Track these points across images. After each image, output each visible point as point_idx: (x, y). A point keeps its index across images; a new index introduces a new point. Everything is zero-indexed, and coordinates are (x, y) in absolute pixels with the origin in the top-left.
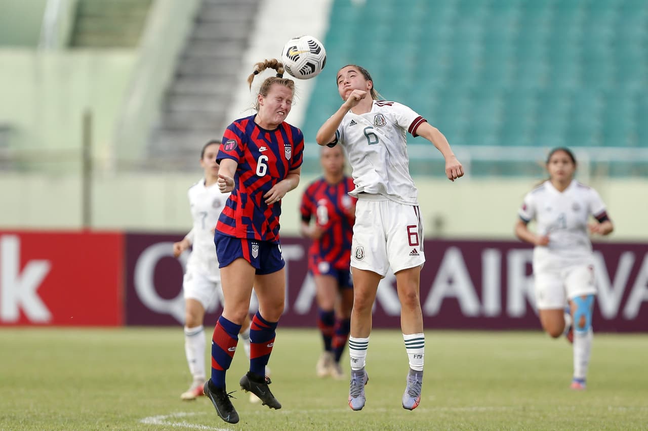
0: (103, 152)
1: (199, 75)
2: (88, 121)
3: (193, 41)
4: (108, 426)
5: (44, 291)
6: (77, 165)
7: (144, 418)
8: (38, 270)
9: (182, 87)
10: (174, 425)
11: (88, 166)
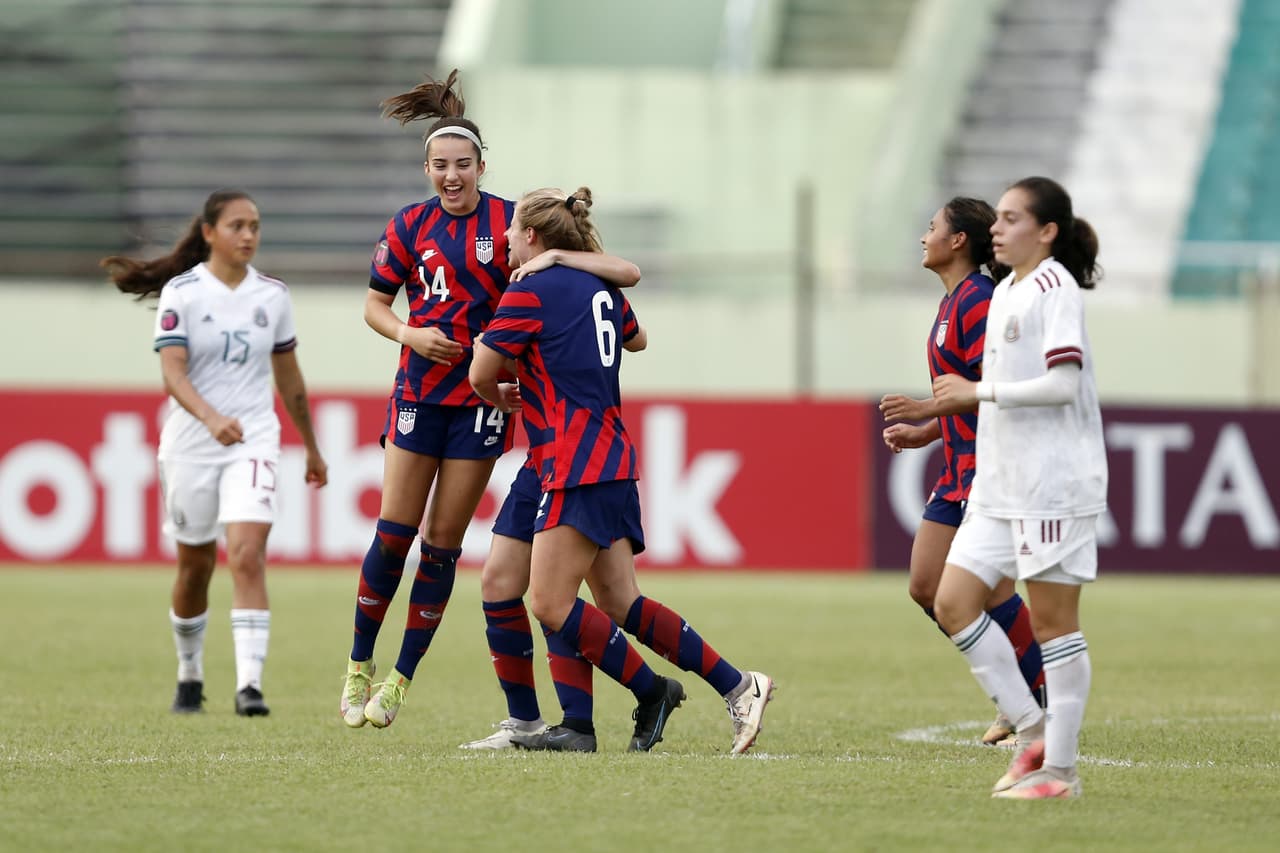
0: (833, 258)
1: (1005, 120)
2: (805, 202)
3: (996, 56)
4: (838, 745)
5: (730, 507)
6: (785, 282)
7: (901, 731)
8: (717, 470)
9: (975, 140)
10: (958, 743)
11: (807, 283)
